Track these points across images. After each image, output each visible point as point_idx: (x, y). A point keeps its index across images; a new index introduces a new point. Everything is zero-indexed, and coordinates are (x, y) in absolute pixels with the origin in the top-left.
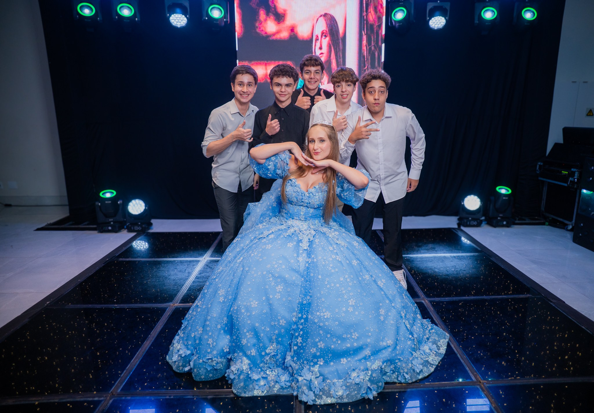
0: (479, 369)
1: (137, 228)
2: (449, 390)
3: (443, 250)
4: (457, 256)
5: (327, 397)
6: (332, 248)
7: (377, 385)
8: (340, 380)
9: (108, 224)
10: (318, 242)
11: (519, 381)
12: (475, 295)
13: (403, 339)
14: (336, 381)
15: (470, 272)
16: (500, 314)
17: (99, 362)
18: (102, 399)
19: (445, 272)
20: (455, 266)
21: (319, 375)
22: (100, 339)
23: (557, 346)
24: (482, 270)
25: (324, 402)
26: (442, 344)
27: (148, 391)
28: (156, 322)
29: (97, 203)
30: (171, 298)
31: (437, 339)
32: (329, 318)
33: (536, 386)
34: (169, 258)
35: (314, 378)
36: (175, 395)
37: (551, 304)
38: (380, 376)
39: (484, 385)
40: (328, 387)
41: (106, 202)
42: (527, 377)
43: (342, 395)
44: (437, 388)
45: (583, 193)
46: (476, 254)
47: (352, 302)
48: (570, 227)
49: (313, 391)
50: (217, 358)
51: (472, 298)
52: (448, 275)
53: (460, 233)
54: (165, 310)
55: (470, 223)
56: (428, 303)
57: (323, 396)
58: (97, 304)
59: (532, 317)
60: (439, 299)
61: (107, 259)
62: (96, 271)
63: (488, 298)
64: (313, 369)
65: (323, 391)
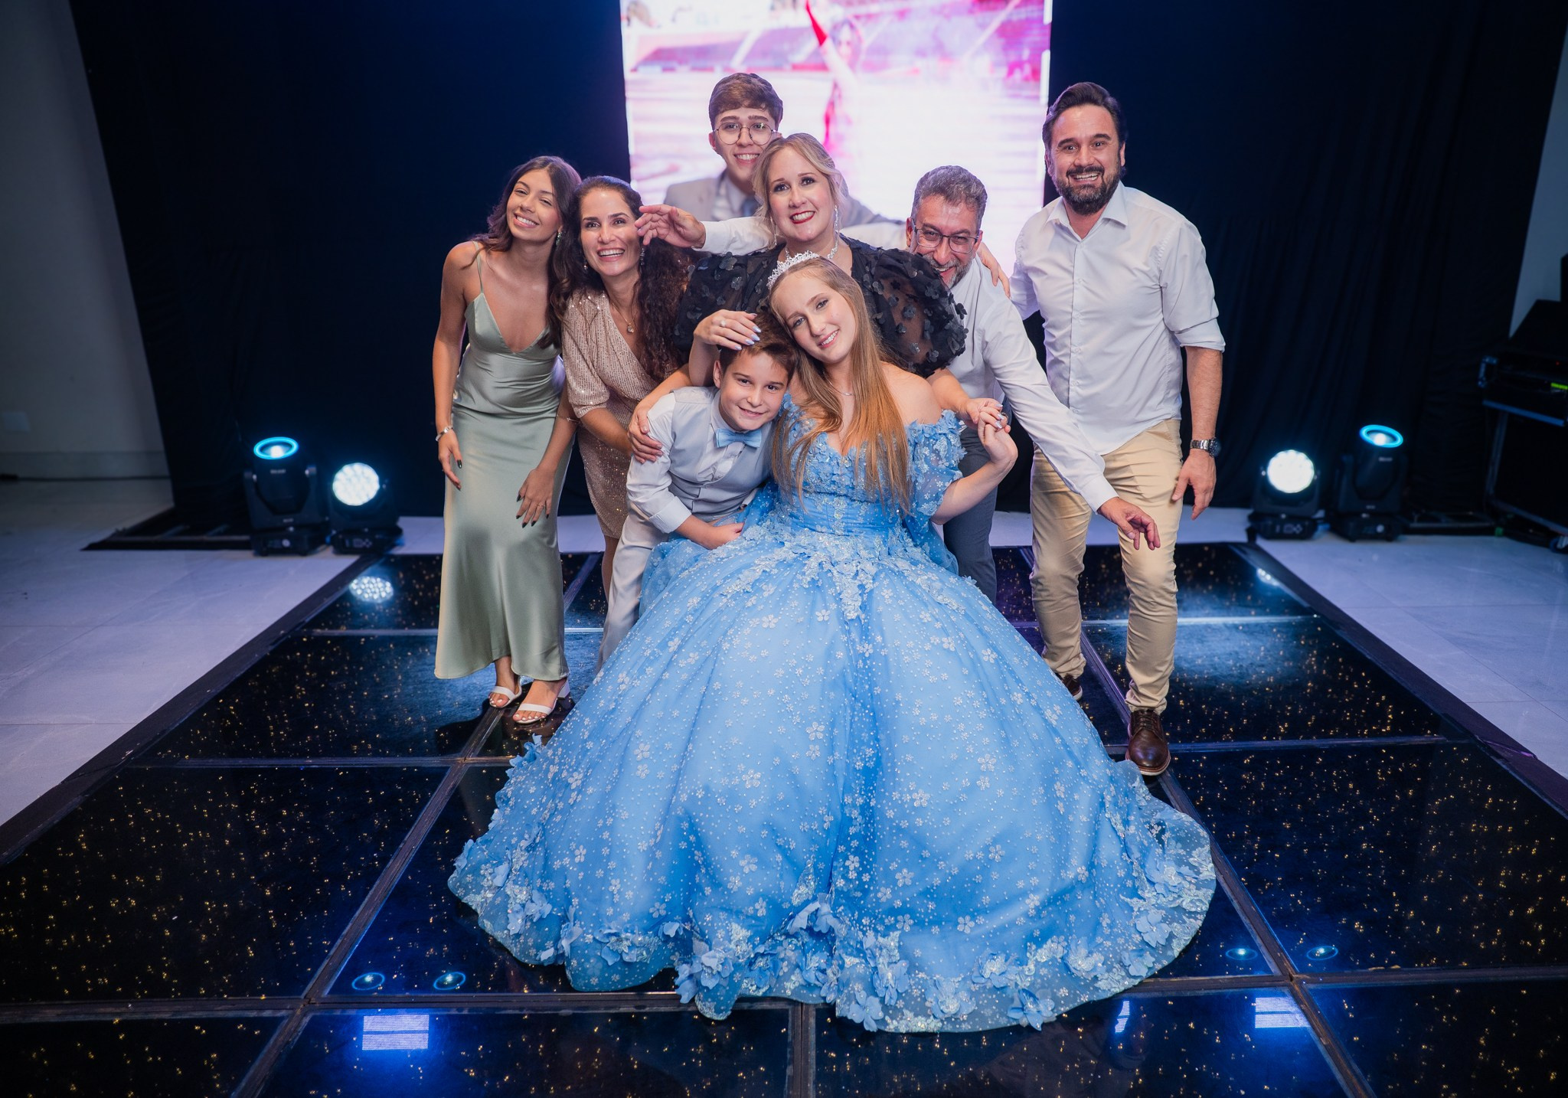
0: (1289, 943)
1: (359, 543)
2: (1208, 997)
3: (1202, 607)
4: (1243, 625)
5: (916, 1015)
8: (952, 977)
9: (281, 531)
10: (890, 597)
11: (1397, 976)
12: (1286, 735)
14: (943, 978)
15: (1278, 669)
16: (1354, 790)
17: (272, 914)
18: (283, 1013)
19: (1209, 672)
20: (1237, 653)
21: (898, 957)
22: (271, 854)
23: (1506, 879)
24: (1310, 664)
25: (907, 1025)
27: (401, 995)
28: (417, 808)
29: (247, 475)
30: (457, 741)
32: (925, 808)
33: (1443, 990)
35: (883, 964)
36: (474, 1005)
37: (1499, 762)
39: (1301, 987)
40: (920, 990)
41: (273, 472)
42: (1419, 966)
43: (957, 1013)
44: (1174, 994)
46: (1295, 618)
47: (988, 762)
48: (1564, 542)
49: (881, 995)
50: (633, 932)
51: (1281, 743)
52: (1215, 679)
53: (1252, 559)
54: (443, 775)
55: (1282, 529)
57: (906, 1012)
58: (260, 757)
59: (1443, 799)
60: (1189, 747)
61: (282, 632)
62: (254, 665)
63: (1324, 745)
64: (885, 940)
65: (908, 997)
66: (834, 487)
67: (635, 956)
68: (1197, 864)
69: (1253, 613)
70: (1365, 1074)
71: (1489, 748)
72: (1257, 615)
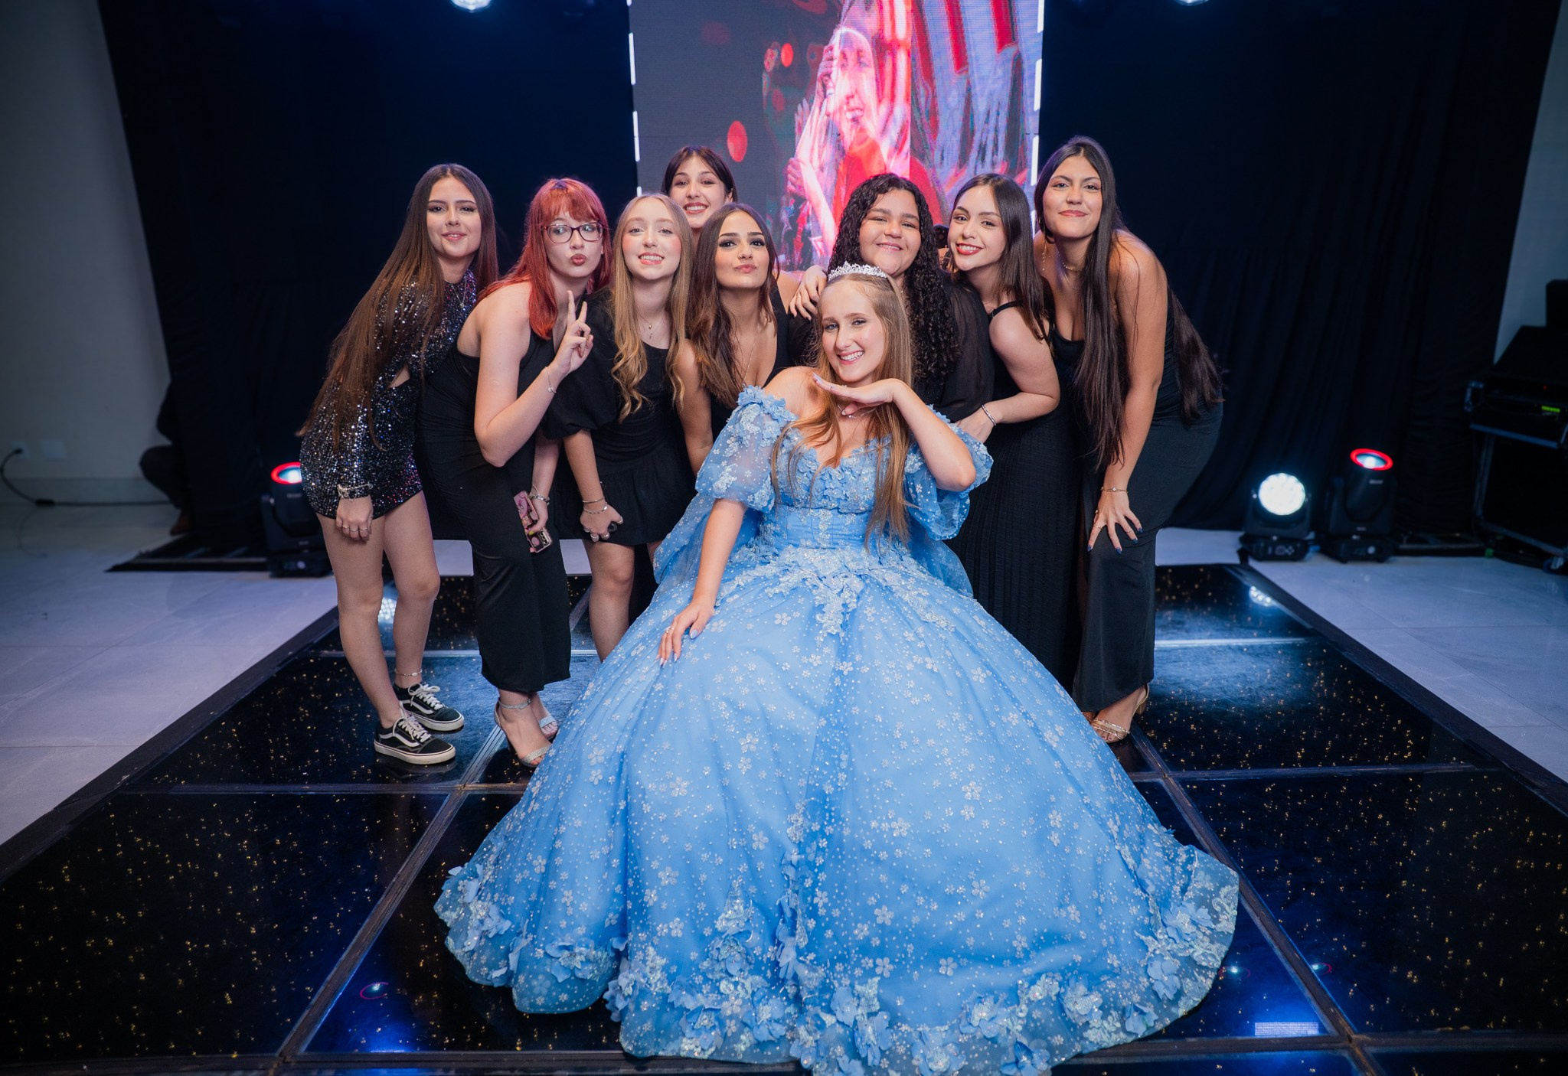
4: (1248, 647)
6: (911, 635)
7: (1048, 1043)
8: (938, 1028)
9: (295, 553)
10: (873, 615)
11: (1470, 1040)
12: (1305, 762)
13: (1115, 899)
14: (927, 1028)
15: (1288, 692)
16: (1384, 821)
17: (255, 956)
19: (1218, 695)
20: (1245, 675)
21: (878, 1008)
22: (259, 888)
24: (1319, 686)
26: (1224, 904)
28: (413, 838)
29: (265, 498)
30: (457, 767)
31: (1210, 887)
32: (905, 838)
33: (1525, 1058)
34: (456, 648)
35: (862, 1015)
36: (461, 1065)
37: (1536, 792)
39: (1362, 1050)
40: (905, 1045)
41: (290, 496)
42: (1489, 1027)
43: (947, 1071)
44: (1224, 1057)
46: (1300, 640)
47: (972, 791)
48: (1559, 563)
49: (863, 1056)
50: (587, 947)
51: (1301, 771)
52: (1225, 703)
53: (1247, 580)
54: (441, 803)
55: (1274, 550)
56: (1175, 786)
57: (891, 1072)
58: (257, 782)
59: (1481, 832)
60: (1206, 774)
61: (290, 653)
62: (259, 687)
63: (1346, 773)
64: (863, 988)
65: (892, 1056)
66: (824, 502)
67: (587, 972)
68: (1218, 909)
69: (1255, 634)
72: (1259, 636)
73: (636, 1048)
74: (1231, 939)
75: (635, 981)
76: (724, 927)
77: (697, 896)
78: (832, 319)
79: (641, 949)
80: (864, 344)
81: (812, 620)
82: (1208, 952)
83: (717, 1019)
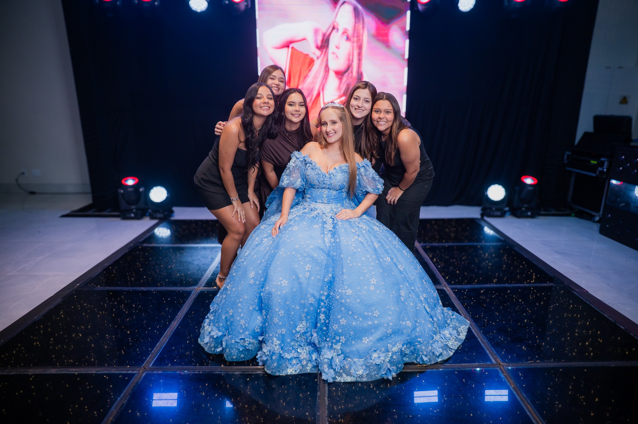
0: (499, 353)
1: (159, 215)
5: (347, 376)
7: (397, 367)
8: (360, 360)
9: (131, 211)
11: (539, 364)
12: (497, 283)
13: (423, 322)
14: (357, 360)
15: (493, 261)
16: (521, 302)
17: (130, 340)
18: (135, 372)
21: (341, 353)
22: (129, 319)
23: (578, 333)
24: (504, 259)
25: (344, 380)
26: (462, 330)
27: (177, 367)
28: (181, 305)
29: (119, 190)
30: (195, 282)
31: (458, 325)
32: (350, 296)
33: (556, 369)
35: (335, 355)
36: (204, 370)
37: (574, 292)
38: (400, 358)
39: (503, 368)
40: (348, 366)
41: (129, 190)
42: (547, 361)
43: (362, 375)
44: (457, 369)
45: (612, 184)
46: (500, 243)
47: (373, 281)
48: (597, 219)
49: (334, 369)
50: (249, 338)
51: (494, 285)
53: (483, 223)
54: (191, 293)
55: (493, 214)
56: (449, 290)
57: (343, 374)
58: (123, 286)
59: (554, 305)
61: (132, 245)
63: (510, 286)
64: (336, 346)
65: (344, 369)
66: (324, 185)
67: (250, 347)
68: (460, 332)
69: (483, 242)
70: (528, 397)
71: (570, 288)
72: (485, 242)
73: (272, 372)
74: (463, 341)
75: (270, 350)
76: (299, 330)
77: (290, 320)
78: (325, 122)
79: (271, 339)
80: (335, 130)
81: (323, 227)
82: (454, 344)
83: (299, 360)
